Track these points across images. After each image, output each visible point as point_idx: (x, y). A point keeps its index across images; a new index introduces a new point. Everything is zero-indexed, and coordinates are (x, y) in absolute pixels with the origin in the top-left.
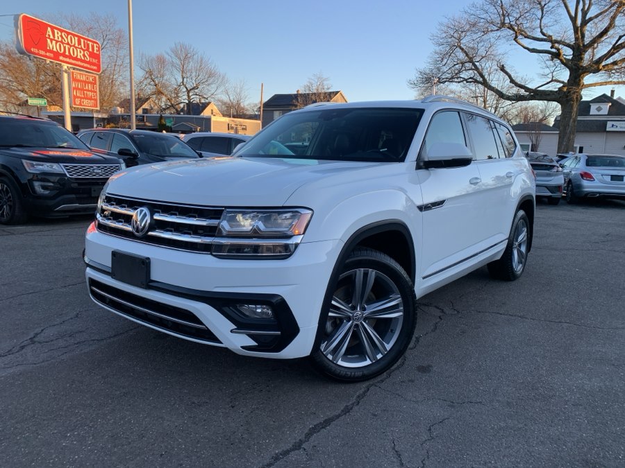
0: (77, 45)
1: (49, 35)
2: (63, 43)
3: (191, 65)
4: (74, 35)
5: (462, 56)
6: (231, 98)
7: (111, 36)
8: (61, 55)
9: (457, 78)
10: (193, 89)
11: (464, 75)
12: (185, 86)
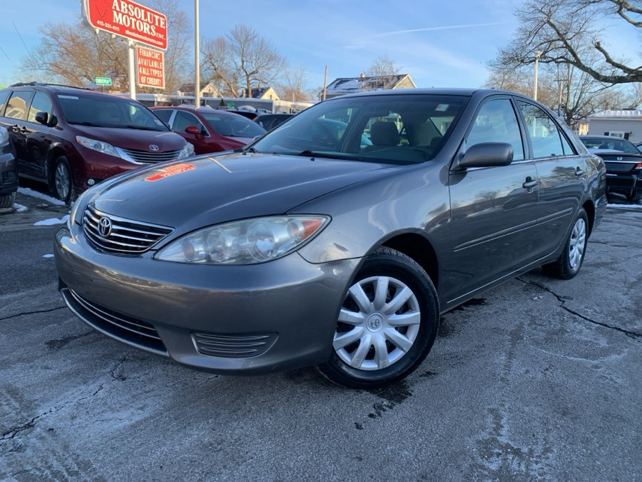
0: (143, 19)
1: (115, 7)
2: (129, 16)
3: (251, 48)
4: (141, 8)
5: (551, 32)
6: (292, 83)
8: (127, 28)
9: (545, 57)
10: (253, 73)
12: (245, 70)
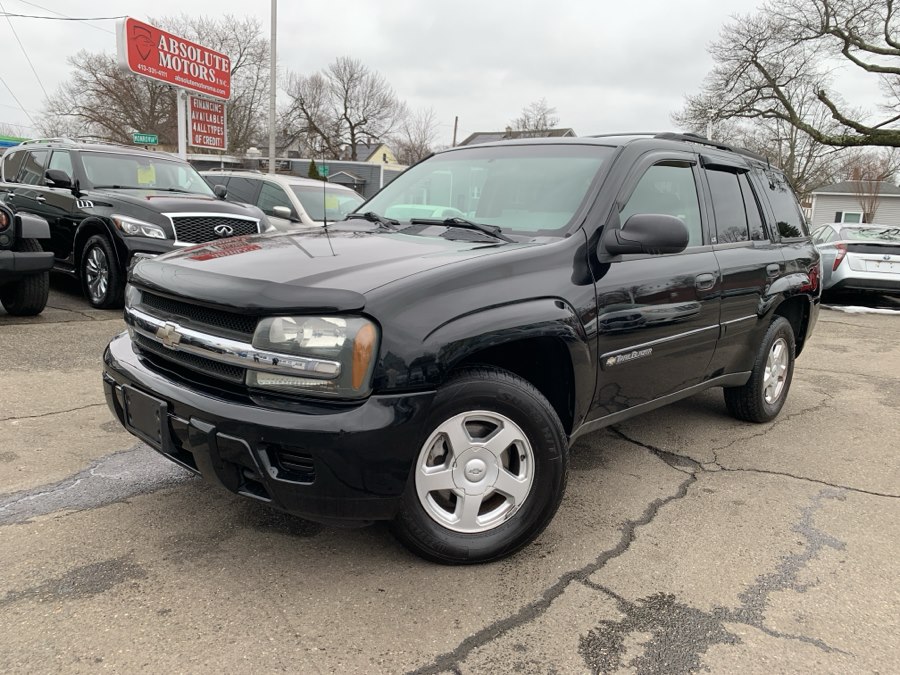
0: (199, 61)
1: (162, 46)
2: (181, 58)
3: (358, 90)
4: (196, 47)
5: (758, 76)
6: (413, 137)
7: (251, 50)
8: (177, 73)
9: (750, 111)
10: (359, 124)
11: (761, 106)
12: (348, 120)
